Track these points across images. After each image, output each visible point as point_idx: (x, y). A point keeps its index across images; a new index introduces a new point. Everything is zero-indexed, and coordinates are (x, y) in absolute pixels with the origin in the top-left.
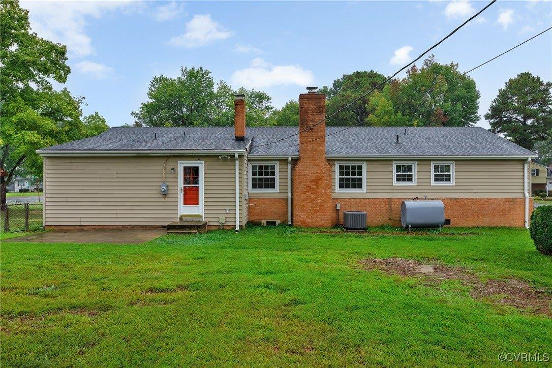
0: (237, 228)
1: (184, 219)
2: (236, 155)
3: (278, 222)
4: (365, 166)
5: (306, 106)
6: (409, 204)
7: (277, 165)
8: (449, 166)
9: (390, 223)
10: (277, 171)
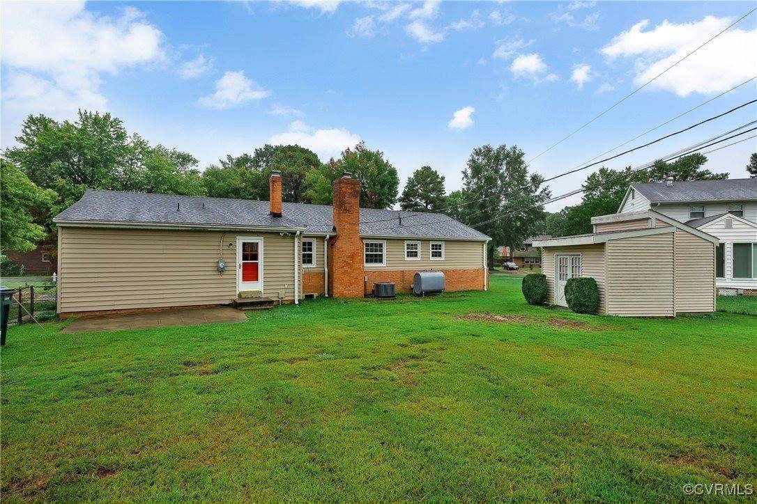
0: (297, 302)
1: (243, 296)
2: (298, 233)
3: (316, 295)
4: (385, 244)
5: (344, 189)
6: (422, 275)
7: (314, 242)
8: (440, 246)
9: (403, 291)
10: (314, 247)
